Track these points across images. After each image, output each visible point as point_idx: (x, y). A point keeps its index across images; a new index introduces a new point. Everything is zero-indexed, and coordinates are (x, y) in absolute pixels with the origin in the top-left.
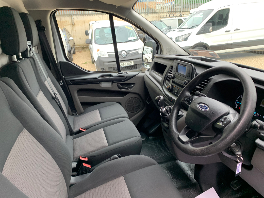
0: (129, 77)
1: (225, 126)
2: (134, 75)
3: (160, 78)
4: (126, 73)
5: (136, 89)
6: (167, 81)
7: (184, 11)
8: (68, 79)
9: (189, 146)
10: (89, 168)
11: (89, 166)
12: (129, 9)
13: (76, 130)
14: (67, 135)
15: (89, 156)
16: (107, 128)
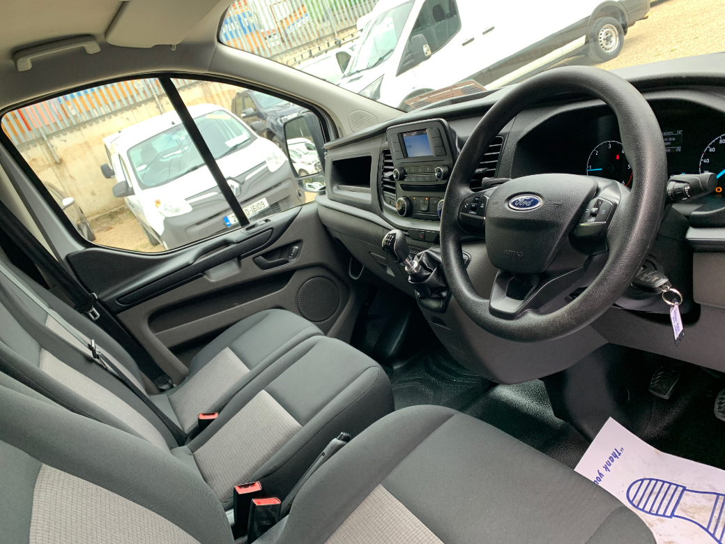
0: (278, 227)
1: (609, 221)
2: (288, 219)
3: (365, 195)
4: (266, 221)
5: (309, 252)
6: (387, 194)
7: (342, 31)
8: (108, 298)
9: (532, 319)
10: (277, 505)
11: (274, 501)
12: (211, 44)
13: (188, 425)
14: (171, 448)
15: (261, 476)
16: (273, 384)
